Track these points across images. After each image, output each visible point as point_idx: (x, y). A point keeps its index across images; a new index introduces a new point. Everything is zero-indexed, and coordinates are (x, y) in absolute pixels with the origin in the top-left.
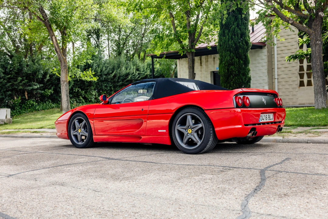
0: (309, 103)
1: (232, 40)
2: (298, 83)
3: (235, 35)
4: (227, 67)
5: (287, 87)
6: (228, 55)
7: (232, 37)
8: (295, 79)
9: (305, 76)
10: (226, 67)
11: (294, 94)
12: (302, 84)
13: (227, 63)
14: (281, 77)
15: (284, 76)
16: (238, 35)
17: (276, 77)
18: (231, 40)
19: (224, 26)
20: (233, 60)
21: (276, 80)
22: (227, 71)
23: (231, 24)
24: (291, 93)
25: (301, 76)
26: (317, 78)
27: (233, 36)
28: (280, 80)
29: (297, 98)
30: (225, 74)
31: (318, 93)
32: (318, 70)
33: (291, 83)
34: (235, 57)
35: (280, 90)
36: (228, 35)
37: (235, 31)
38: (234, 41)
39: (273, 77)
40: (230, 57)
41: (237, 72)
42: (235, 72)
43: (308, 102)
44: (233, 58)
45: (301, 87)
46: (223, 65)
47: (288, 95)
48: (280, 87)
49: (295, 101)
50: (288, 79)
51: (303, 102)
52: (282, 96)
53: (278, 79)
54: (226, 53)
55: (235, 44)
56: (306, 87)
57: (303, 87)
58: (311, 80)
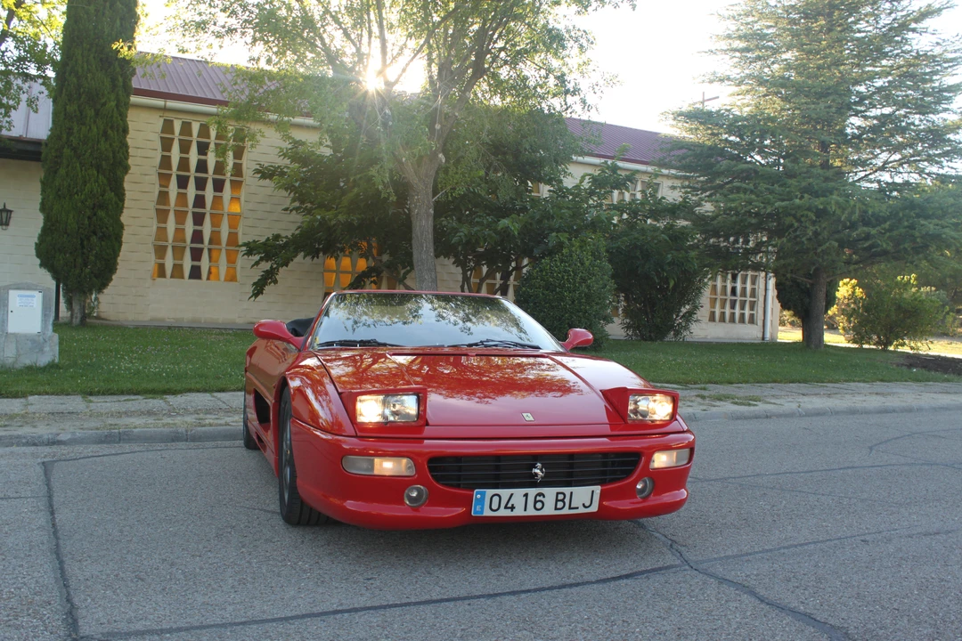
0: (173, 319)
1: (106, 140)
2: (150, 266)
3: (112, 128)
4: (88, 213)
6: (92, 179)
7: (105, 133)
8: (144, 257)
9: (169, 254)
10: (87, 210)
11: (138, 294)
12: (161, 272)
13: (89, 200)
16: (118, 131)
18: (103, 139)
19: (83, 96)
20: (106, 197)
22: (86, 222)
23: (103, 95)
24: (133, 290)
25: (160, 251)
27: (110, 132)
29: (147, 303)
30: (79, 228)
33: (134, 266)
34: (108, 188)
36: (95, 122)
37: (114, 119)
38: (111, 145)
40: (98, 186)
41: (111, 229)
42: (107, 228)
43: (172, 315)
44: (104, 191)
45: (159, 280)
46: (79, 204)
47: (124, 295)
49: (142, 312)
51: (160, 315)
54: (86, 170)
55: (114, 153)
56: (168, 280)
57: (163, 279)
58: (181, 266)
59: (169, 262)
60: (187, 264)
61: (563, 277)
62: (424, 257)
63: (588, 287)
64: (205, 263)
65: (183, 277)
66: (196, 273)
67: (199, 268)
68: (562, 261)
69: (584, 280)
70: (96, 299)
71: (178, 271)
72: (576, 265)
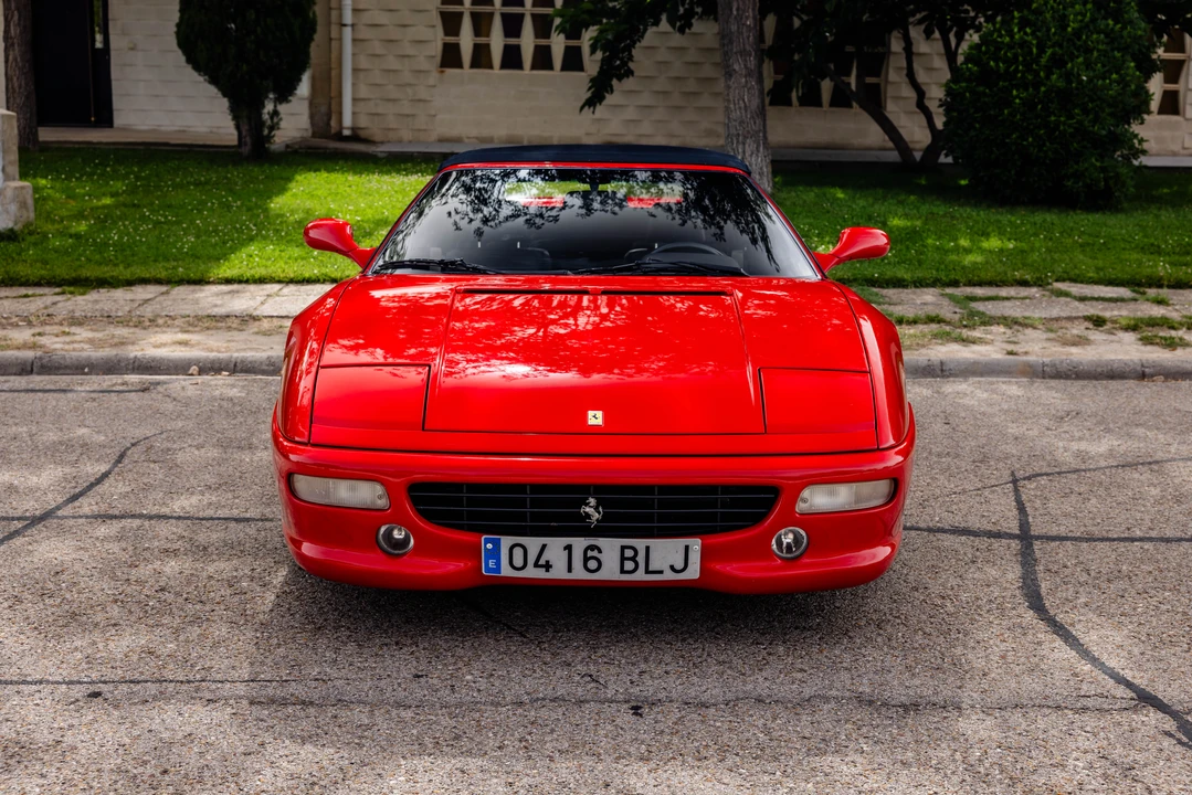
0: (477, 138)
2: (436, 49)
5: (393, 63)
8: (426, 34)
9: (467, 26)
11: (417, 98)
12: (450, 57)
14: (366, 18)
15: (383, 18)
17: (348, 18)
21: (348, 32)
24: (409, 90)
25: (451, 23)
26: (746, 76)
28: (364, 33)
29: (433, 113)
31: (745, 137)
32: (748, 48)
33: (410, 50)
35: (362, 75)
39: (329, 15)
43: (474, 132)
45: (450, 71)
47: (394, 100)
48: (364, 63)
49: (423, 127)
50: (395, 34)
51: (454, 132)
52: (369, 99)
53: (353, 25)
56: (467, 70)
57: (456, 71)
58: (488, 46)
59: (466, 40)
60: (497, 41)
61: (1016, 56)
62: (734, 28)
63: (1068, 76)
64: (527, 41)
65: (491, 67)
66: (512, 59)
67: (517, 48)
68: (1023, 23)
69: (1058, 62)
70: (275, 113)
71: (481, 58)
72: (1049, 30)
